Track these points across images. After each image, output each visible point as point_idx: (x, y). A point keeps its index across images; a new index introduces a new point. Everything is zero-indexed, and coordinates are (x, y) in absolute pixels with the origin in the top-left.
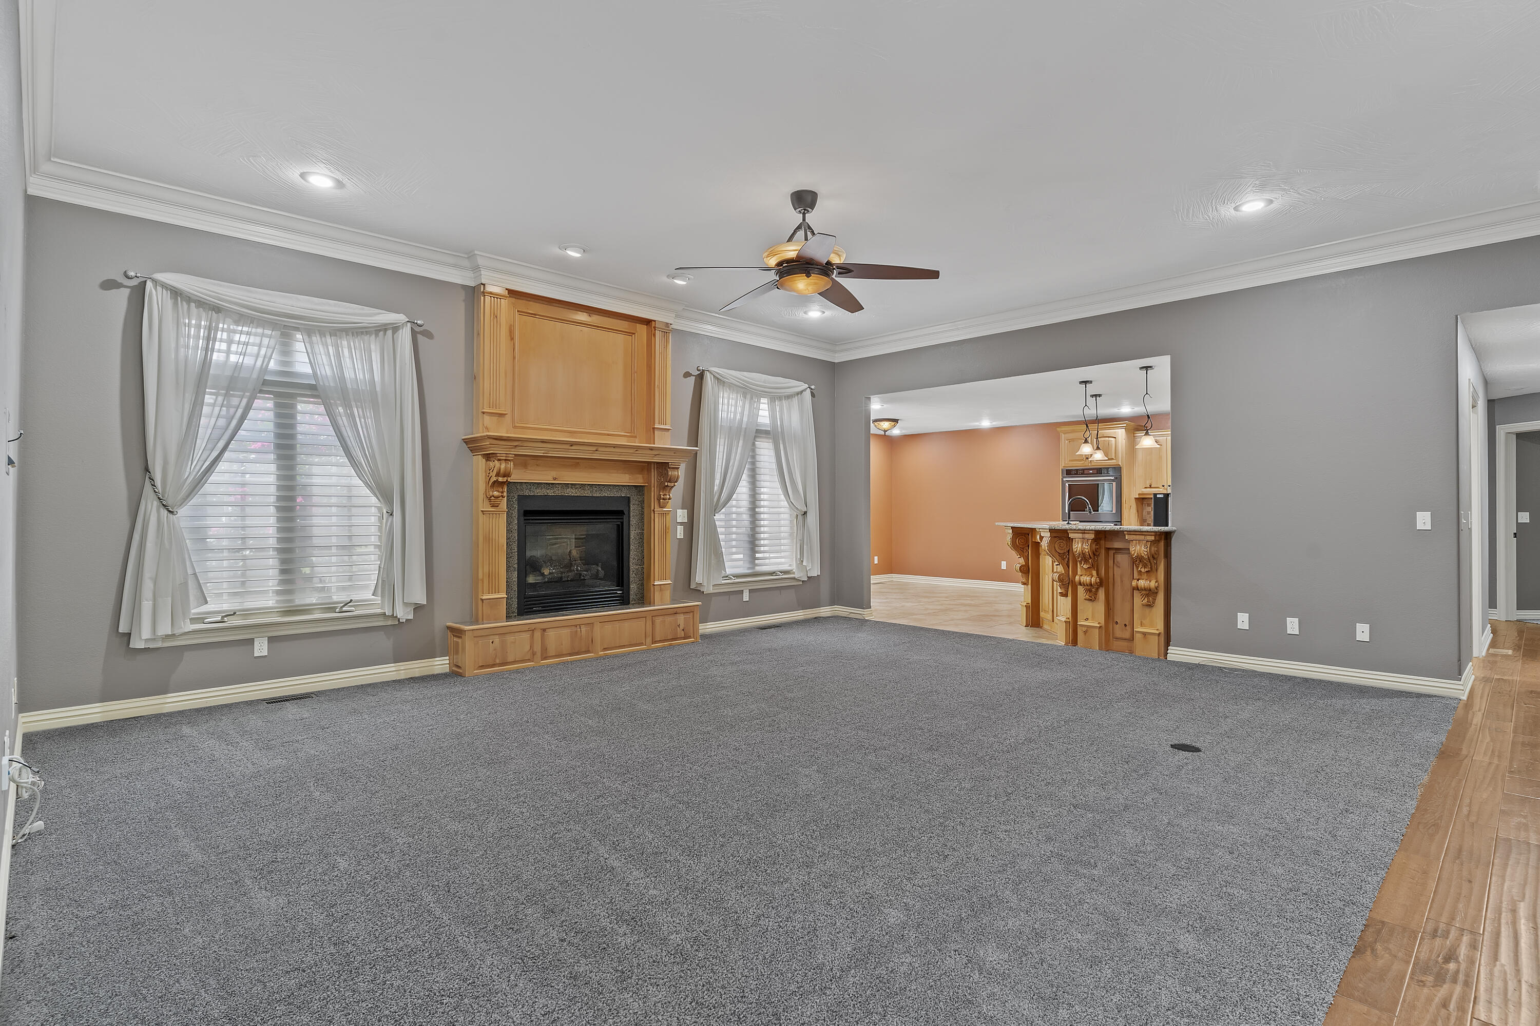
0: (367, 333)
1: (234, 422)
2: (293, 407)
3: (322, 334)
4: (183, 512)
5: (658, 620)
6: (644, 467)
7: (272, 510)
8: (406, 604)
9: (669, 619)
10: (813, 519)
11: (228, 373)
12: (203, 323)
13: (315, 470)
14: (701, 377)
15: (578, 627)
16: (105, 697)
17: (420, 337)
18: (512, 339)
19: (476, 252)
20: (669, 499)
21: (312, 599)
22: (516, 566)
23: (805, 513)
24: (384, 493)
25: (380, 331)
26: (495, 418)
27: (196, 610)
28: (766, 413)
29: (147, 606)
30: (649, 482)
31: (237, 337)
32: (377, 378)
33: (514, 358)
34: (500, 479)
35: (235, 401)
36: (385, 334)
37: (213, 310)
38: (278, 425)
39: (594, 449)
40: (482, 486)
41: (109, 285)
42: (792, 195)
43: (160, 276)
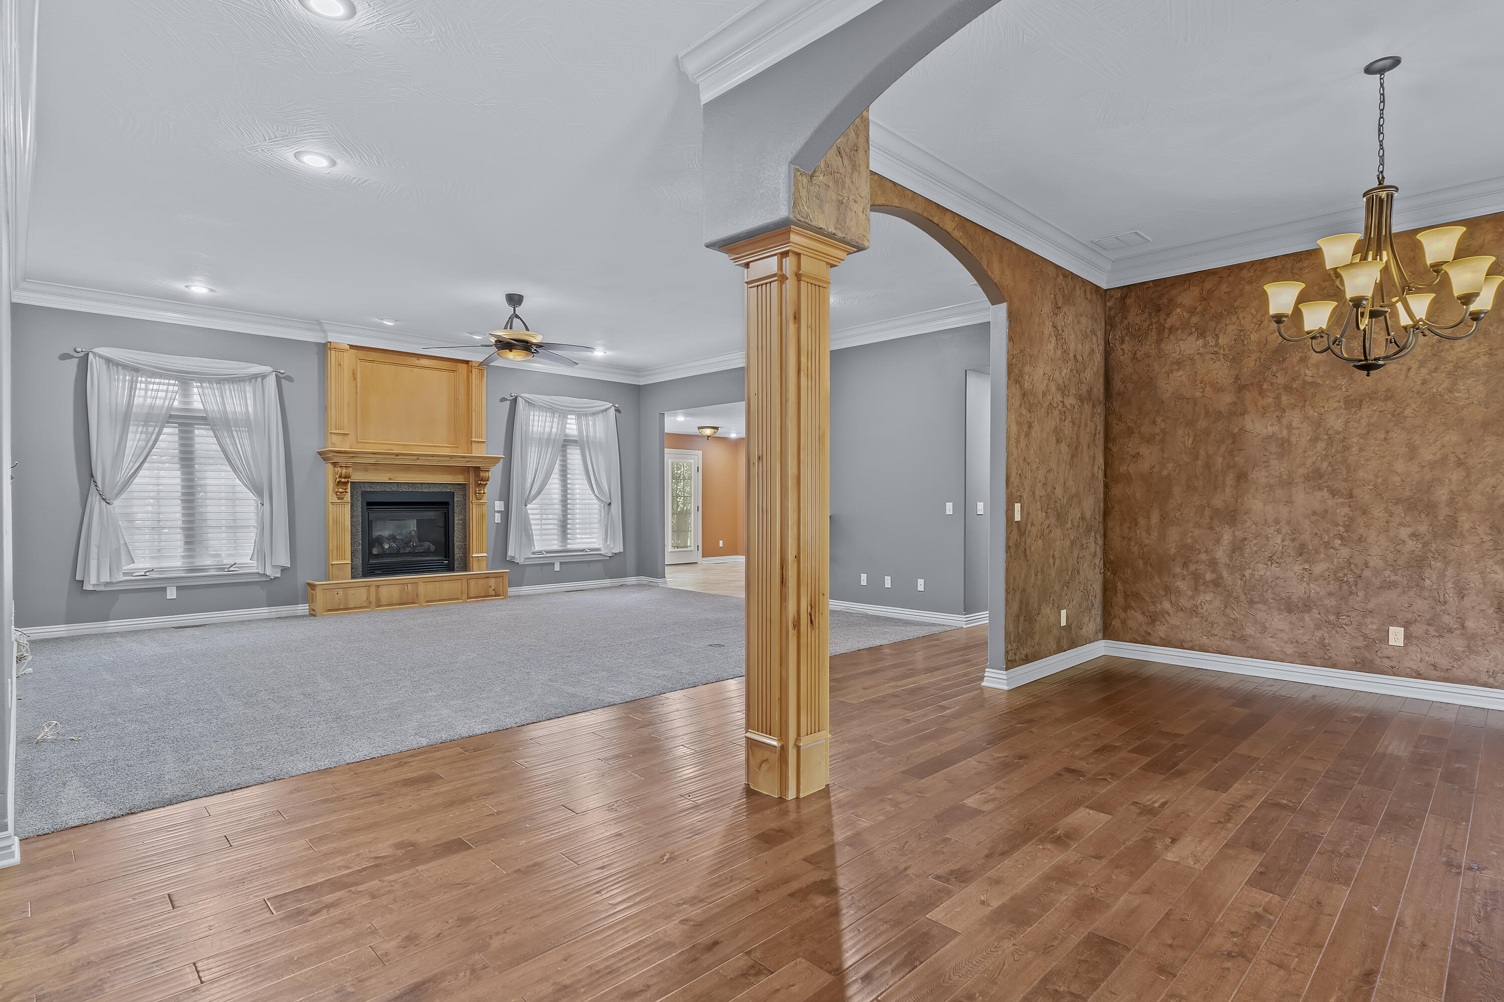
0: (243, 381)
1: (150, 443)
2: (192, 432)
3: (210, 381)
4: (117, 503)
5: (472, 583)
6: (465, 470)
7: (179, 502)
8: (274, 567)
9: (481, 582)
10: (616, 508)
11: (145, 411)
12: (127, 378)
13: (209, 474)
14: (515, 401)
15: (406, 585)
16: (68, 621)
17: (283, 381)
18: (355, 379)
19: (322, 321)
20: (484, 493)
21: (209, 562)
22: (360, 542)
23: (610, 504)
24: (257, 490)
25: (253, 378)
26: (340, 437)
27: (127, 567)
28: (575, 427)
29: (93, 563)
30: (469, 482)
31: (151, 386)
32: (251, 409)
33: (357, 393)
34: (343, 480)
35: (150, 429)
36: (256, 380)
37: (134, 370)
38: (182, 445)
39: (416, 458)
40: (331, 485)
41: (65, 357)
42: (506, 295)
43: (97, 350)
